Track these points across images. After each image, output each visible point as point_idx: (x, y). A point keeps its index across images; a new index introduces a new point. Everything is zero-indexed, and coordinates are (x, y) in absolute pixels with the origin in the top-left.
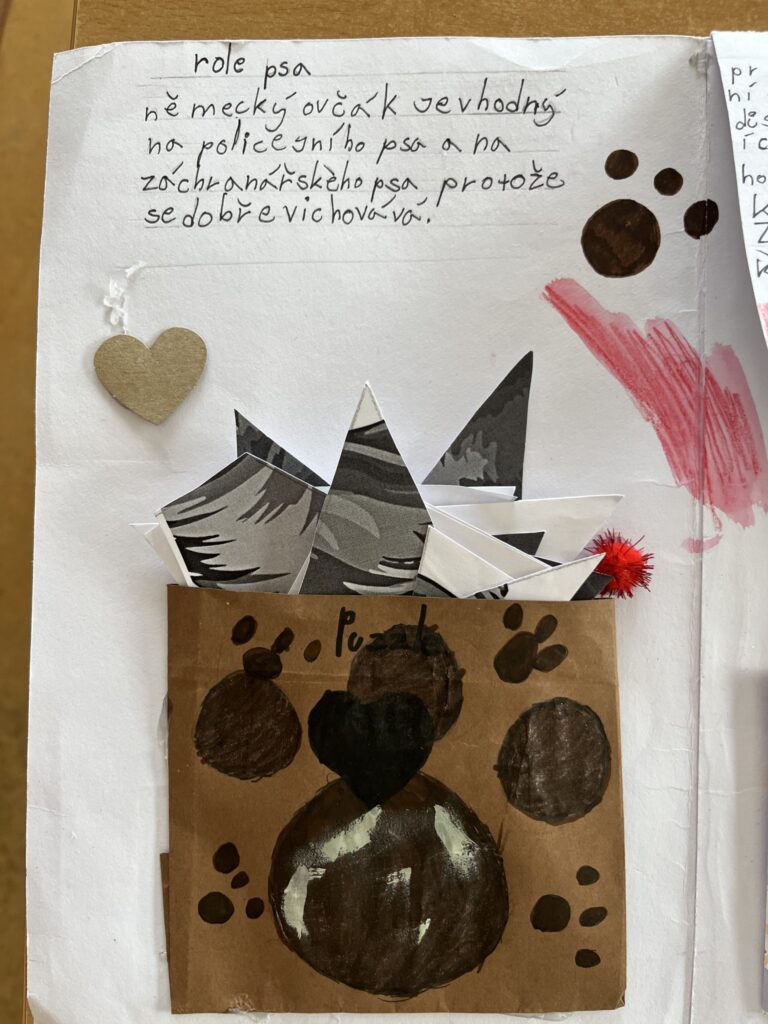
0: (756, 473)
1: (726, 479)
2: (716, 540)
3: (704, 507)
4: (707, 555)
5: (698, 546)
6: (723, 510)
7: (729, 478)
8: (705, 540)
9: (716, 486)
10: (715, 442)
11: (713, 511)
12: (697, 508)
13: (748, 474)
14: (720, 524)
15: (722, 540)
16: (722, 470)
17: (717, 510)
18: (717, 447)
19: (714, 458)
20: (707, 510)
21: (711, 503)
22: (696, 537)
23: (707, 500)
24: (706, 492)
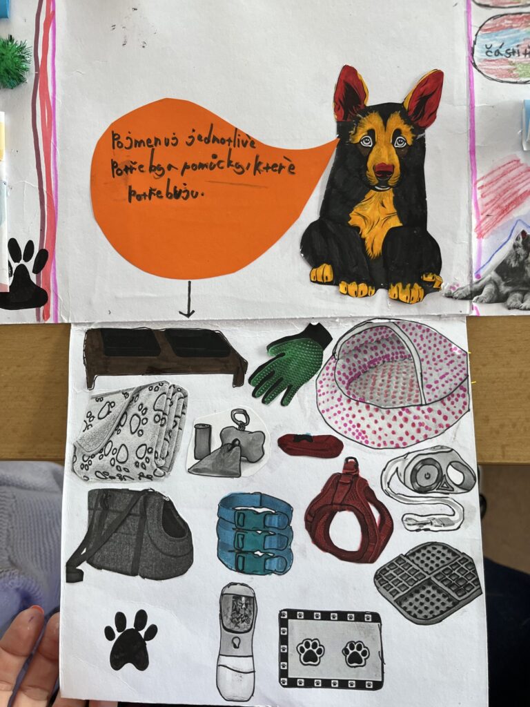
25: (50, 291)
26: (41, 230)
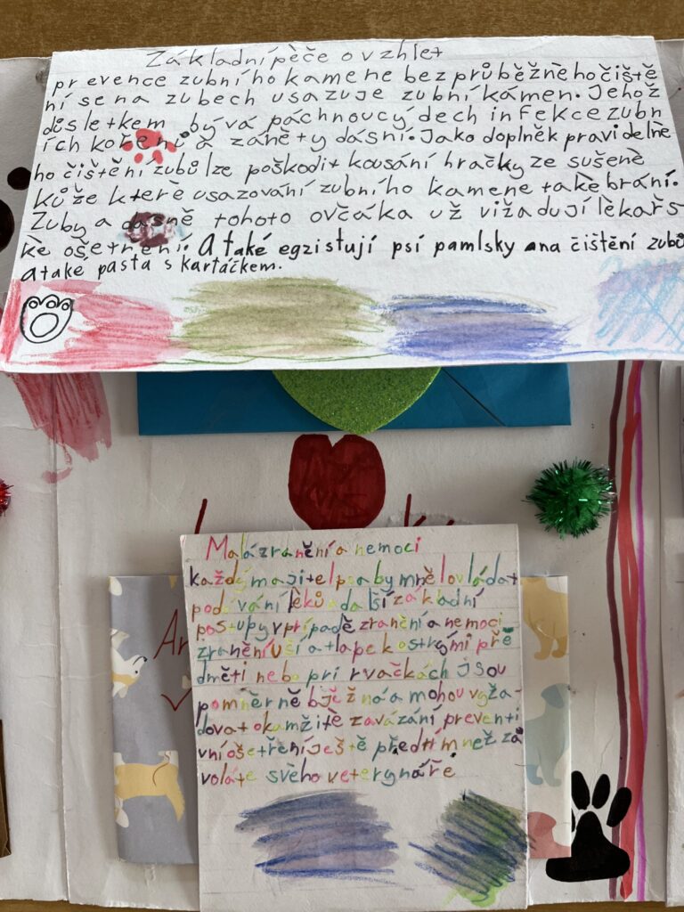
0: (98, 416)
1: (74, 422)
2: (67, 473)
3: (57, 446)
4: (60, 484)
5: (53, 478)
6: (72, 447)
7: (77, 421)
8: (58, 472)
9: (66, 428)
10: (64, 391)
11: (64, 448)
12: (52, 446)
13: (92, 417)
14: (71, 459)
15: (72, 472)
16: (70, 415)
17: (68, 448)
18: (66, 395)
19: (64, 405)
20: (59, 448)
21: (63, 442)
22: (52, 471)
23: (60, 440)
24: (58, 433)
25: (633, 854)
26: (621, 758)
